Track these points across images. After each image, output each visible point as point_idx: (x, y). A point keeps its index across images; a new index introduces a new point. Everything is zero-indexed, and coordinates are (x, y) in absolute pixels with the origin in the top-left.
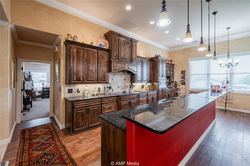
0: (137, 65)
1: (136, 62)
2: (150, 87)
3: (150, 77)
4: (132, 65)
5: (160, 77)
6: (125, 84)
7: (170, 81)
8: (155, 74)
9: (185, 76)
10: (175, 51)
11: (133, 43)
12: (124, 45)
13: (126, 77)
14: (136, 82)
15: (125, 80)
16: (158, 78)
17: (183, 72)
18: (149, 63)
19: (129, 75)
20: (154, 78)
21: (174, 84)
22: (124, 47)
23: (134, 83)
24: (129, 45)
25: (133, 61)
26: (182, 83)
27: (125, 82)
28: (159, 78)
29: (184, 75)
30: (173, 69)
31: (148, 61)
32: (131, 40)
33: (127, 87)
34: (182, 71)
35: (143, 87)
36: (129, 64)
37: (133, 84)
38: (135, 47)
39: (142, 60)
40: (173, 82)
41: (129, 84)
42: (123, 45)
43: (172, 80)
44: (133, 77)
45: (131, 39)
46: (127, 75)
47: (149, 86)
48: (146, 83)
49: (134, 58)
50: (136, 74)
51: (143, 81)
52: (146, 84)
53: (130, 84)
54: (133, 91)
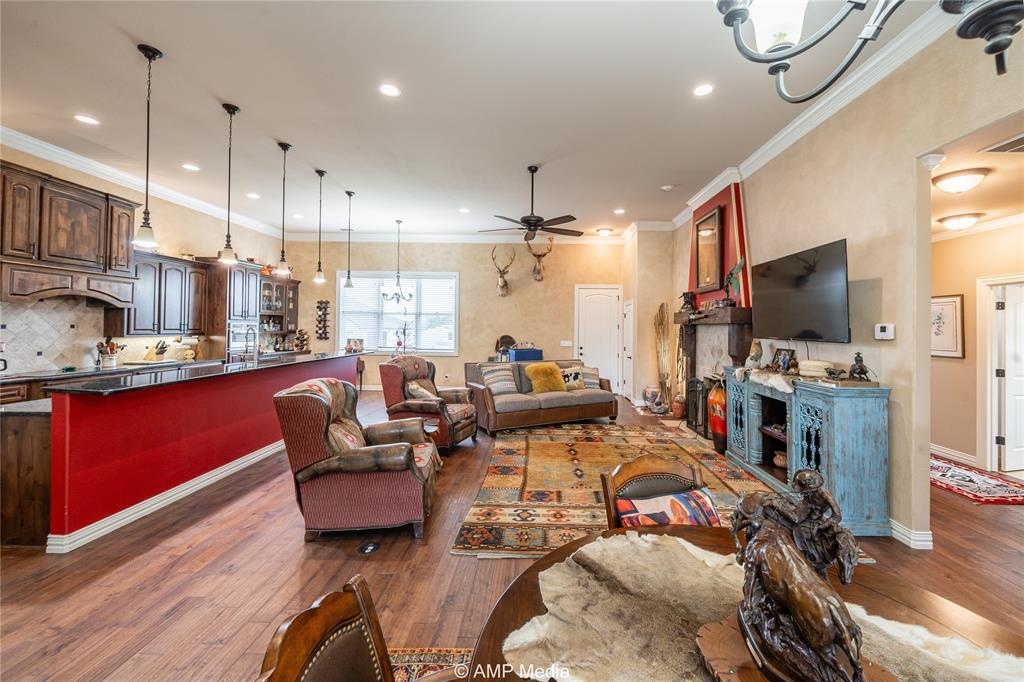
0: (133, 281)
1: (132, 269)
2: (199, 350)
3: (198, 319)
4: (109, 278)
5: (232, 317)
6: (77, 341)
7: (281, 329)
8: (215, 310)
9: (328, 318)
10: (303, 244)
11: (115, 209)
12: (70, 210)
13: (80, 319)
14: (128, 333)
15: (72, 326)
16: (225, 321)
17: (323, 306)
18: (193, 276)
19: (94, 309)
20: (213, 320)
21: (298, 339)
22: (67, 217)
23: (122, 336)
24: (94, 213)
25: (114, 268)
26: (321, 334)
27: (77, 336)
28: (228, 321)
29: (325, 314)
30: (296, 293)
31: (189, 270)
32: (107, 199)
33: (89, 351)
34: (320, 303)
35: (162, 350)
36: (92, 276)
37: (114, 340)
38: (124, 221)
39: (161, 265)
40: (294, 332)
41: (95, 340)
42: (65, 211)
43: (291, 327)
44: (118, 318)
45: (107, 195)
46: (86, 312)
47: (193, 347)
48: (178, 337)
49: (121, 256)
50: (129, 309)
51: (162, 331)
52: (178, 342)
53: (103, 340)
54: (113, 363)
